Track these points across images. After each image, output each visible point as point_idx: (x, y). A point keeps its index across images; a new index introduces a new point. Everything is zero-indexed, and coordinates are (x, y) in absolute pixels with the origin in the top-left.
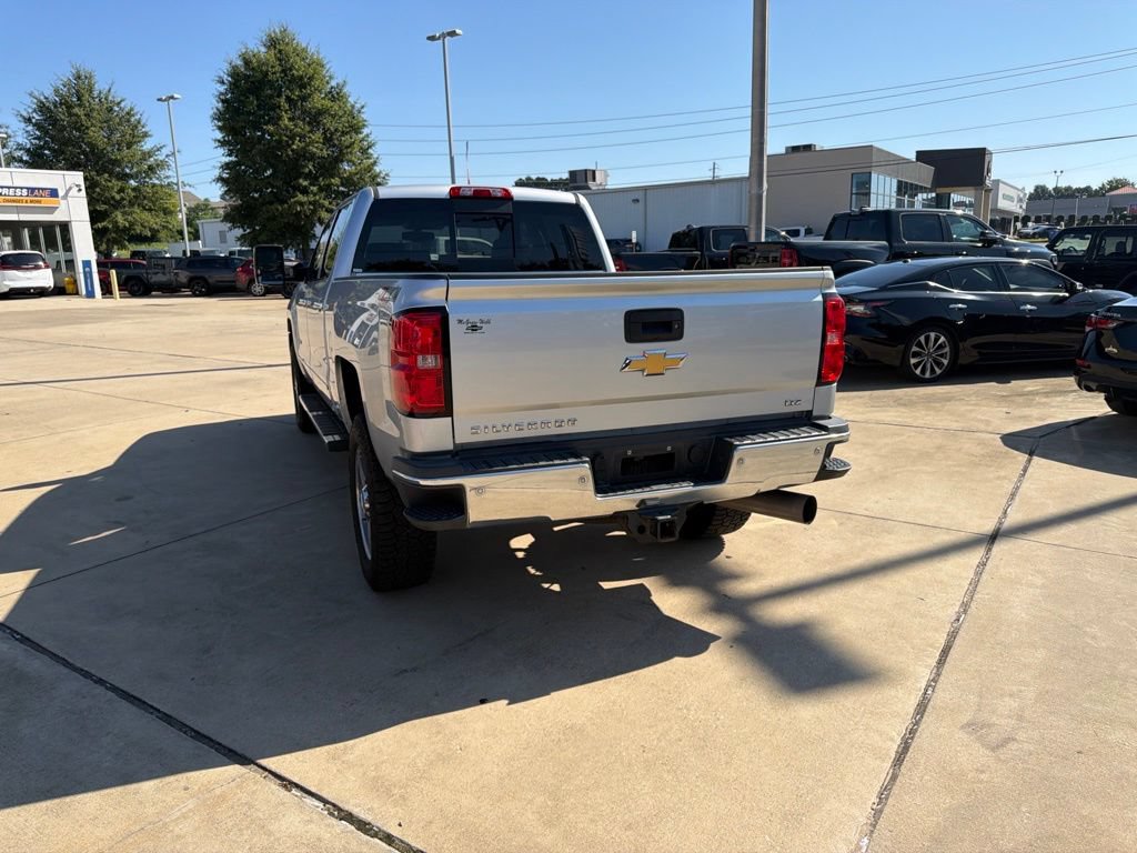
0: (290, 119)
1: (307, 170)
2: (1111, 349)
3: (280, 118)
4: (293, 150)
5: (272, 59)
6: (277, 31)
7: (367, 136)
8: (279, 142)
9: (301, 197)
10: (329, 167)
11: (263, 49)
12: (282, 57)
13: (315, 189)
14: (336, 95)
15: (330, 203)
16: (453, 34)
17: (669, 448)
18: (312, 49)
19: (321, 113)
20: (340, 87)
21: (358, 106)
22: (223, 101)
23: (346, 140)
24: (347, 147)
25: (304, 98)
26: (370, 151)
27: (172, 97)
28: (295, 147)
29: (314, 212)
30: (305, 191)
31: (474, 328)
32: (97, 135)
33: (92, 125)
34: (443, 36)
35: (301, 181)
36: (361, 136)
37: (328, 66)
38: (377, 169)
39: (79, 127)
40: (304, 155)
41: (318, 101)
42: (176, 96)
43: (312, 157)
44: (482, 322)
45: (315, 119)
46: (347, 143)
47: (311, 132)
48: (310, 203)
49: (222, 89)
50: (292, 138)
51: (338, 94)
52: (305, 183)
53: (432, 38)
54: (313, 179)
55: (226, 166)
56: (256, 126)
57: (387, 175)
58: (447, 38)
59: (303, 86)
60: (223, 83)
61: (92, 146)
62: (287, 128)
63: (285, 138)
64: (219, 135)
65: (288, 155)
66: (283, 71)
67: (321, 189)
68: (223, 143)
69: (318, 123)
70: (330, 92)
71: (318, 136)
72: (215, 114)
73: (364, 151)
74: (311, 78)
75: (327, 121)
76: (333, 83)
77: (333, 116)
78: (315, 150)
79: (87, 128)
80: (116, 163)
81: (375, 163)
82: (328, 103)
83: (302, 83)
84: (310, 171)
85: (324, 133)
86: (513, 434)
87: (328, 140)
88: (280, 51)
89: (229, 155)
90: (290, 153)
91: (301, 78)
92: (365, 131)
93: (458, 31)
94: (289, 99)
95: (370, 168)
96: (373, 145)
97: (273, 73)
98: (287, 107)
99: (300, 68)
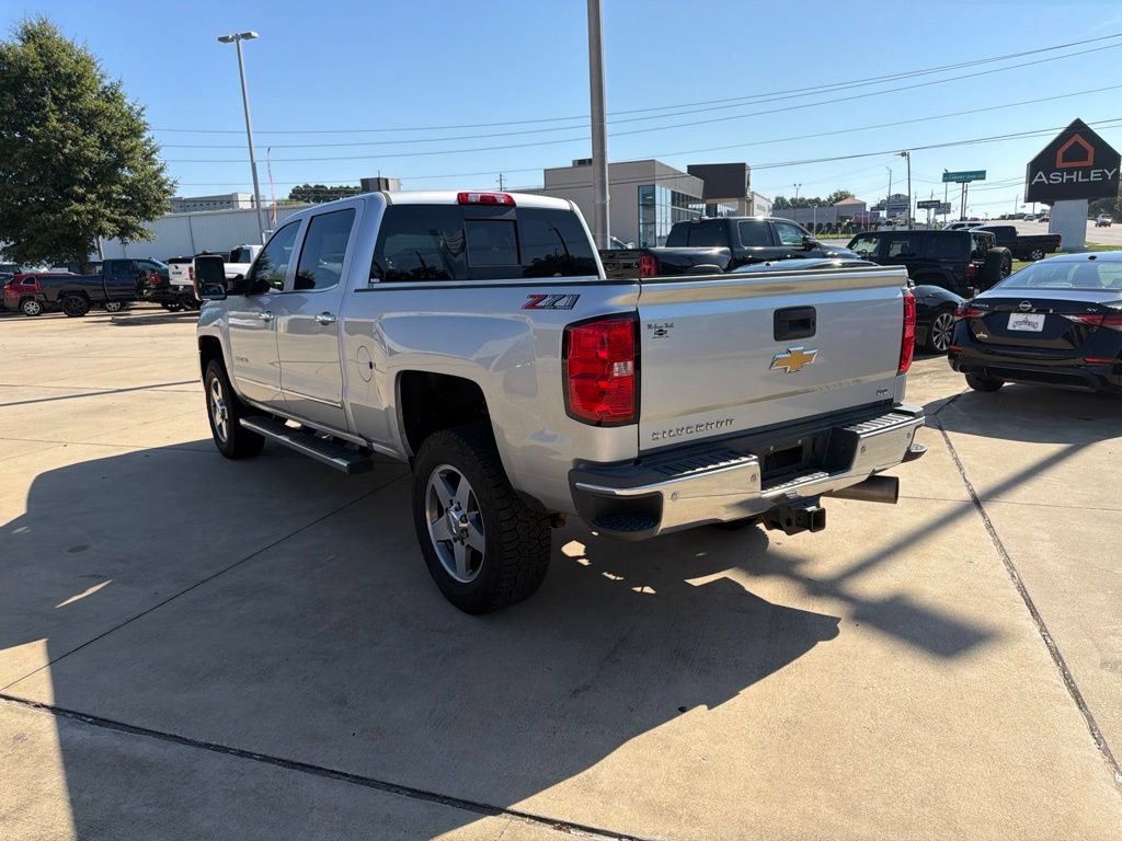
0: (58, 120)
1: (83, 177)
2: (982, 335)
3: (46, 119)
4: (63, 155)
5: (33, 54)
6: (35, 23)
7: (149, 140)
8: (48, 145)
9: (77, 206)
10: (107, 173)
11: (19, 43)
12: (43, 52)
13: (93, 197)
14: (111, 96)
15: (112, 212)
16: (248, 36)
17: (800, 442)
18: (78, 46)
19: (94, 114)
20: (114, 87)
21: (137, 108)
23: (127, 144)
24: (128, 152)
25: (75, 98)
26: (154, 156)
28: (66, 151)
29: (93, 222)
30: (81, 199)
31: (661, 333)
34: (237, 38)
35: (76, 188)
36: (143, 140)
37: (98, 65)
38: (163, 176)
40: (79, 160)
41: (90, 101)
43: (88, 162)
45: (88, 121)
46: (127, 148)
47: (84, 134)
48: (88, 212)
50: (63, 140)
52: (81, 191)
53: (224, 39)
54: (91, 187)
56: (21, 128)
57: (175, 182)
58: (242, 41)
59: (71, 85)
62: (55, 130)
63: (54, 141)
65: (58, 160)
66: (46, 68)
67: (100, 198)
69: (92, 126)
70: (104, 92)
71: (93, 139)
73: (147, 157)
74: (80, 77)
75: (102, 123)
76: (107, 82)
77: (110, 119)
78: (90, 154)
81: (161, 170)
82: (102, 104)
83: (71, 81)
84: (86, 177)
85: (100, 137)
86: (685, 438)
87: (105, 144)
88: (41, 46)
90: (60, 158)
91: (69, 76)
92: (147, 135)
93: (254, 34)
94: (55, 99)
95: (155, 175)
96: (157, 150)
97: (35, 69)
98: (54, 107)
99: (67, 65)
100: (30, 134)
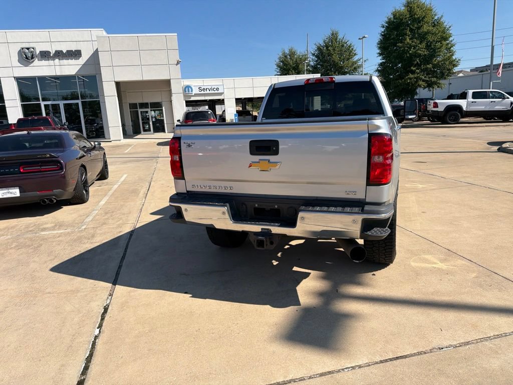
0: (410, 39)
1: (416, 62)
3: (405, 39)
4: (410, 54)
5: (406, 12)
7: (451, 41)
8: (404, 50)
9: (411, 76)
10: (427, 59)
11: (403, 8)
12: (411, 10)
13: (418, 71)
14: (437, 24)
15: (425, 77)
17: (276, 207)
18: (427, 3)
19: (426, 33)
20: (439, 19)
21: (448, 27)
22: (382, 35)
23: (438, 45)
24: (439, 48)
25: (419, 28)
26: (452, 48)
27: (364, 37)
28: (411, 52)
29: (416, 82)
30: (413, 72)
31: (189, 146)
32: (336, 58)
33: (335, 53)
35: (412, 68)
36: (447, 42)
37: (434, 10)
38: (454, 57)
39: (330, 55)
40: (415, 55)
41: (425, 28)
42: (366, 36)
43: (420, 55)
44: (192, 143)
45: (423, 37)
46: (438, 47)
47: (420, 44)
48: (415, 78)
49: (383, 30)
50: (410, 48)
51: (437, 22)
52: (414, 69)
54: (418, 66)
55: (381, 64)
56: (395, 45)
57: (459, 60)
59: (419, 22)
60: (383, 27)
61: (334, 61)
62: (408, 43)
63: (406, 48)
64: (378, 51)
66: (411, 16)
67: (422, 71)
68: (380, 54)
69: (424, 39)
70: (434, 22)
71: (424, 45)
72: (379, 42)
73: (449, 49)
74: (424, 18)
75: (430, 38)
76: (436, 18)
77: (433, 34)
78: (420, 52)
79: (333, 55)
80: (342, 68)
81: (453, 55)
82: (431, 28)
83: (420, 21)
84: (418, 62)
85: (427, 44)
86: (207, 190)
87: (428, 47)
88: (411, 7)
89: (383, 59)
90: (408, 55)
91: (419, 18)
92: (451, 39)
94: (411, 30)
95: (450, 58)
96: (454, 45)
97: (406, 18)
98: (410, 33)
99: (419, 13)
100: (398, 46)
